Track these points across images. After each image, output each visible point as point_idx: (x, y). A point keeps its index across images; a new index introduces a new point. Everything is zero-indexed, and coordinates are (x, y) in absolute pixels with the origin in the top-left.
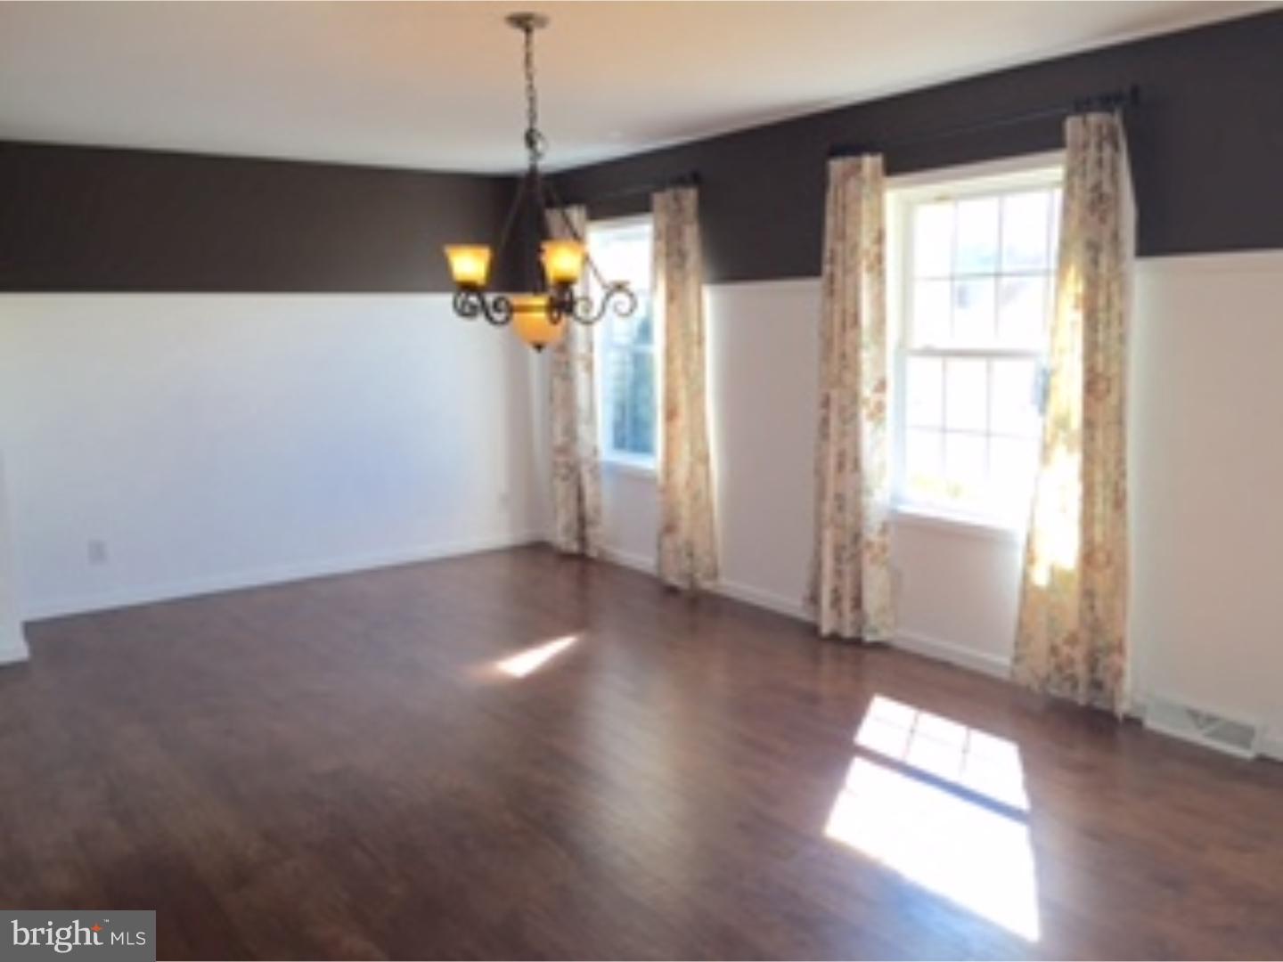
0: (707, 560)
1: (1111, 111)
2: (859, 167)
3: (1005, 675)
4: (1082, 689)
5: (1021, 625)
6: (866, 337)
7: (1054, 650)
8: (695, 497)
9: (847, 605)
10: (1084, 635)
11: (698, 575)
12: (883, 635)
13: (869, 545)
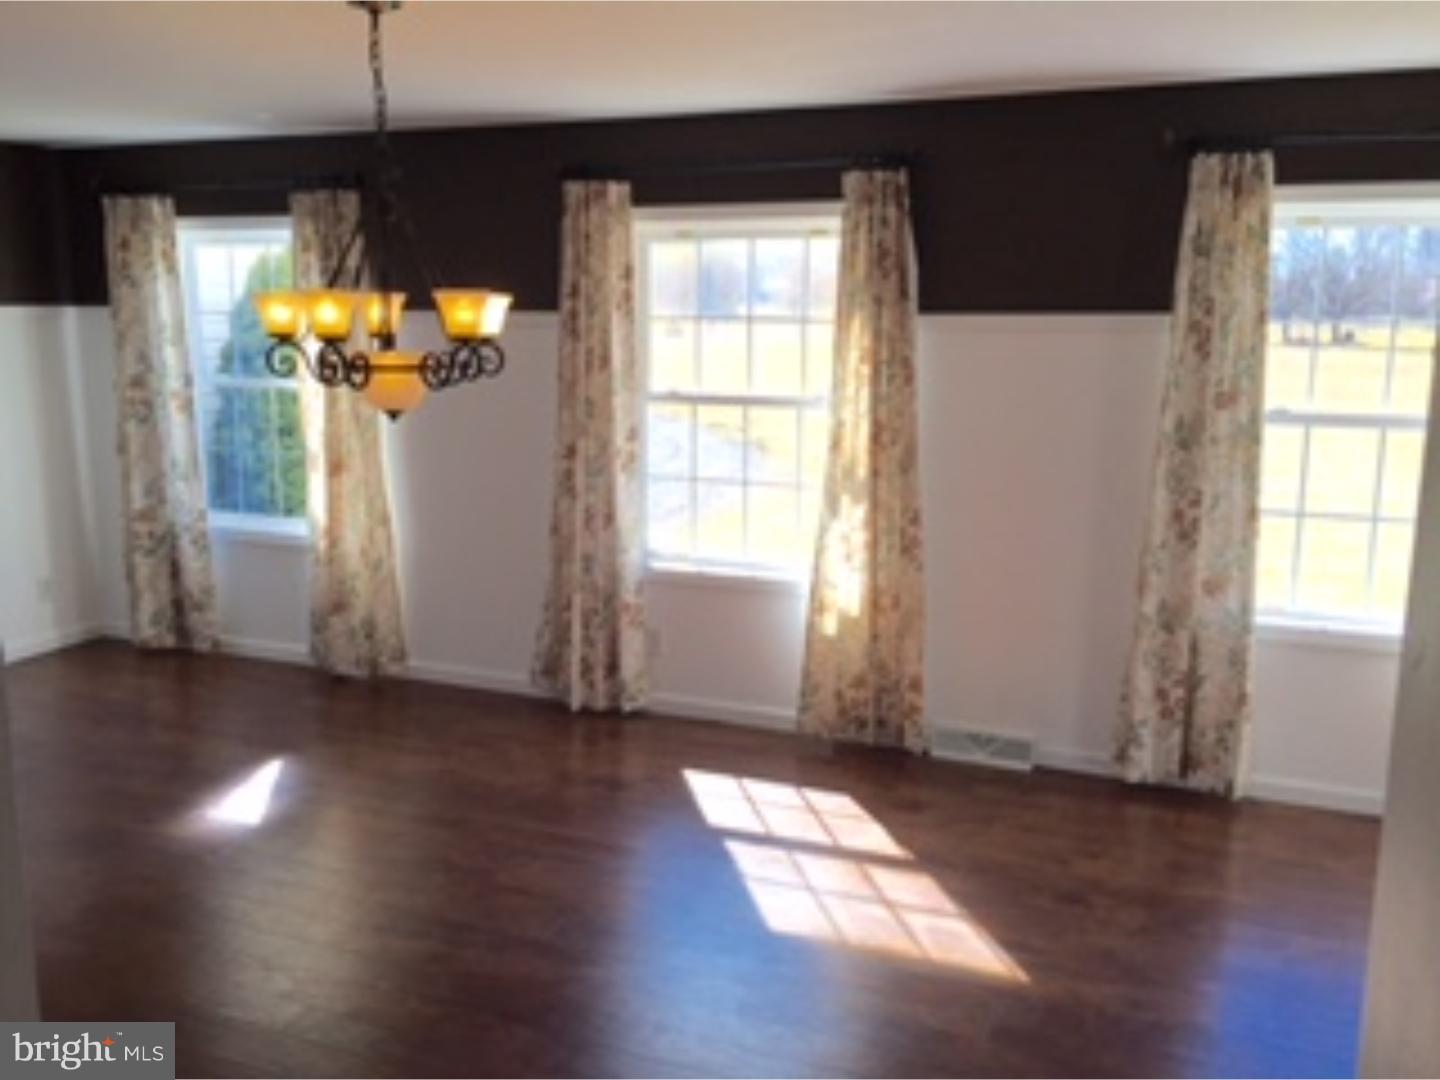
0: (393, 640)
1: (896, 169)
2: (602, 194)
3: (790, 727)
4: (871, 729)
5: (807, 674)
6: (618, 383)
7: (839, 695)
8: (376, 566)
9: (599, 674)
10: (872, 678)
11: (383, 659)
12: (641, 702)
13: (627, 607)
